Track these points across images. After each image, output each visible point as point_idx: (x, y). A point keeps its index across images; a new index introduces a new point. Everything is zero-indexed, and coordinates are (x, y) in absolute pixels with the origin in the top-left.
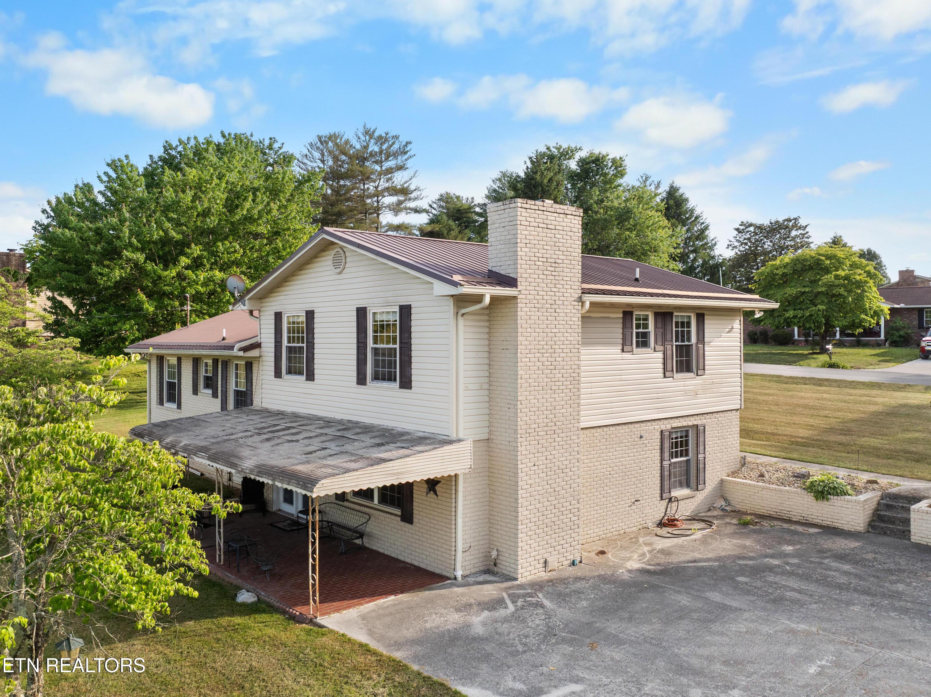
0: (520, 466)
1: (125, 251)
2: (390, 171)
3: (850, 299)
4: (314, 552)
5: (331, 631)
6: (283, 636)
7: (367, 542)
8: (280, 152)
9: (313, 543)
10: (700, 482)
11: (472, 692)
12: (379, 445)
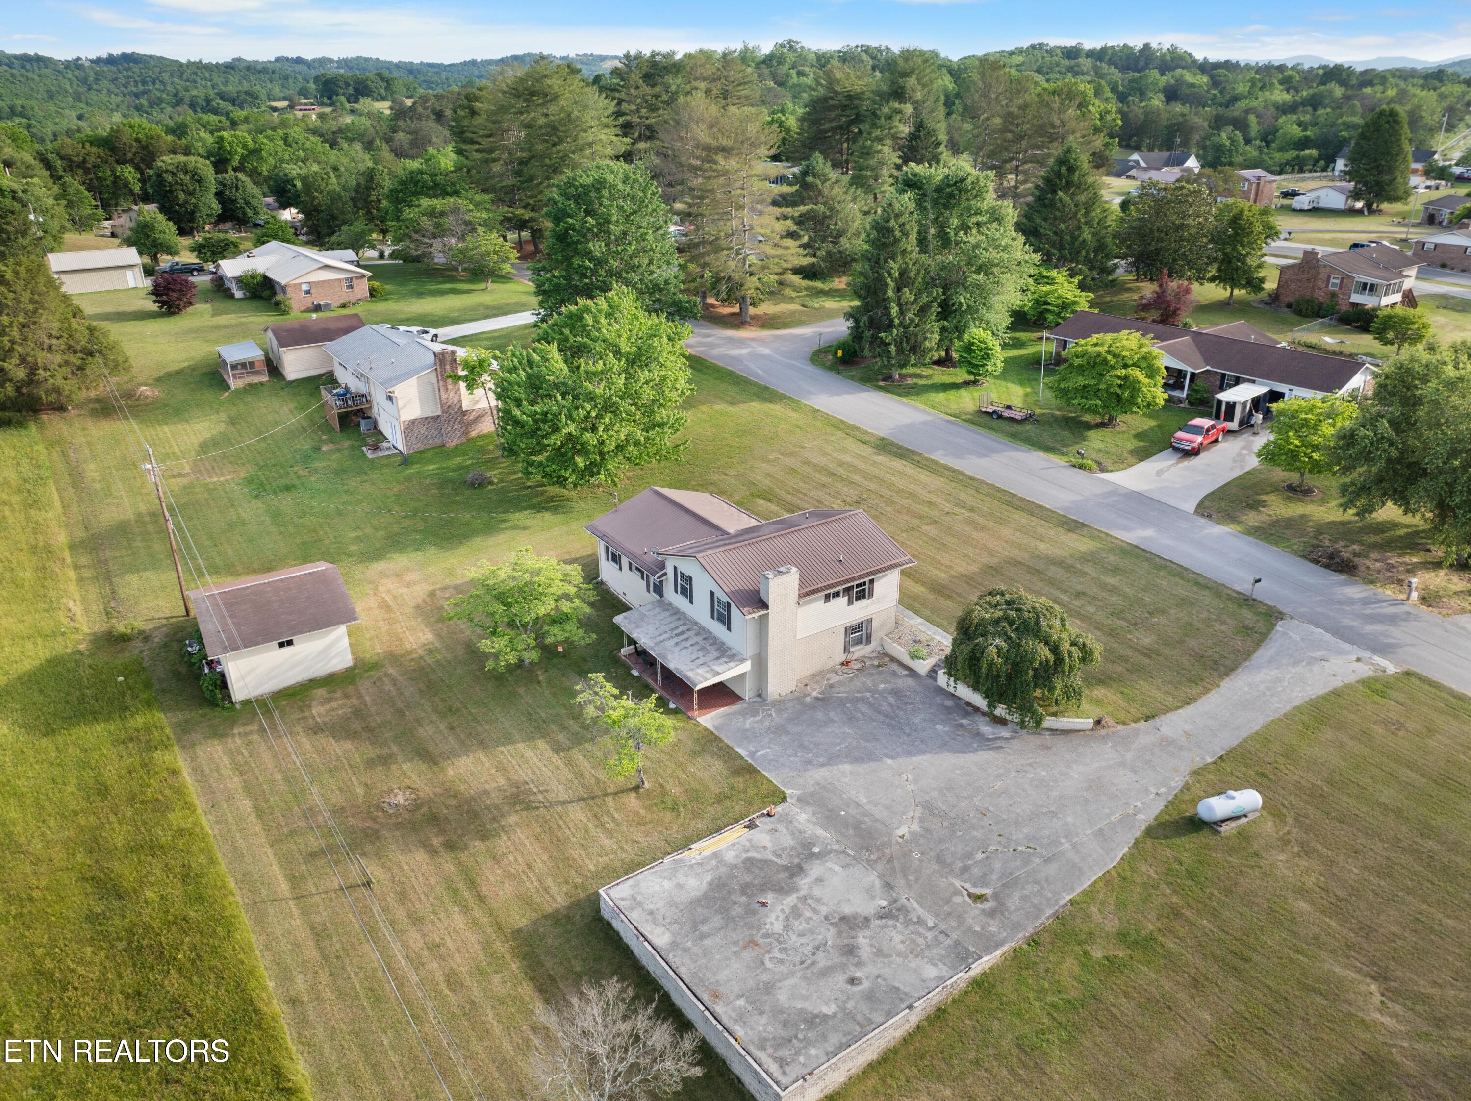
4: (696, 701)
5: (701, 725)
6: (686, 725)
9: (695, 698)
10: (869, 641)
11: (740, 750)
12: (718, 658)
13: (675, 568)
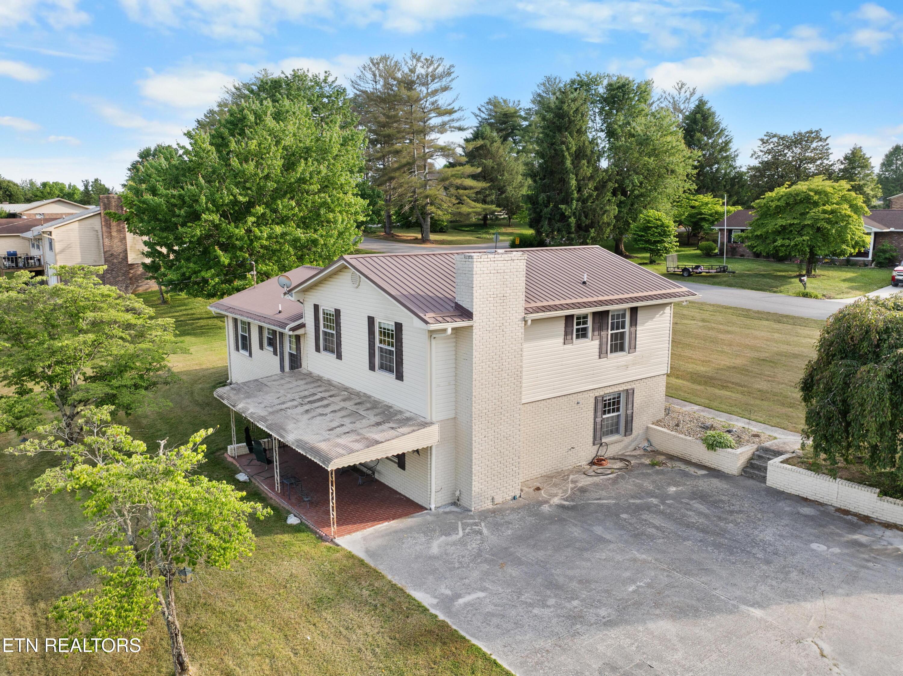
0: (474, 439)
1: (203, 215)
2: (435, 92)
3: (834, 231)
4: (333, 499)
5: (343, 549)
6: (313, 552)
7: (377, 476)
8: (334, 85)
9: (332, 494)
10: (628, 430)
11: (419, 595)
12: (378, 424)
13: (316, 307)
